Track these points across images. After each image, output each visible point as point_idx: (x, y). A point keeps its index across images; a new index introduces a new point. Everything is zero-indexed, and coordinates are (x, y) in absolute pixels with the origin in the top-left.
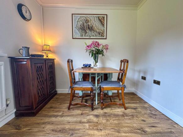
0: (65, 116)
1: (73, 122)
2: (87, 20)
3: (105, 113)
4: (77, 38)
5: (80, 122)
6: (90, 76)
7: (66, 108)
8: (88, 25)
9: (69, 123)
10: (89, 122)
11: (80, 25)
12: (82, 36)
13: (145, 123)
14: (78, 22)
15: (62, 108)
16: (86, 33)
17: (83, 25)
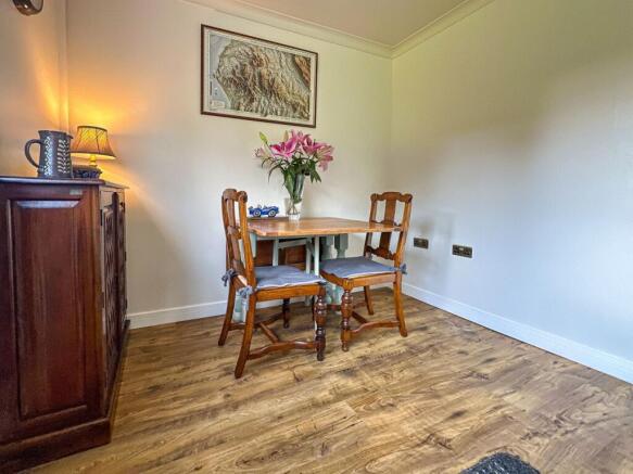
0: (245, 401)
1: (291, 413)
2: (255, 58)
3: (364, 358)
4: (219, 112)
5: (316, 405)
6: (276, 247)
7: (220, 376)
8: (260, 76)
9: (280, 417)
10: (340, 395)
11: (230, 69)
12: (238, 109)
13: (468, 357)
14: (223, 56)
15: (208, 379)
16: (252, 100)
17: (243, 72)
